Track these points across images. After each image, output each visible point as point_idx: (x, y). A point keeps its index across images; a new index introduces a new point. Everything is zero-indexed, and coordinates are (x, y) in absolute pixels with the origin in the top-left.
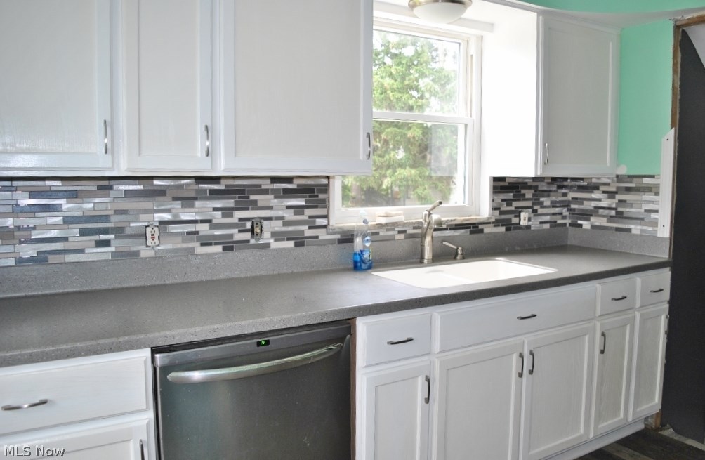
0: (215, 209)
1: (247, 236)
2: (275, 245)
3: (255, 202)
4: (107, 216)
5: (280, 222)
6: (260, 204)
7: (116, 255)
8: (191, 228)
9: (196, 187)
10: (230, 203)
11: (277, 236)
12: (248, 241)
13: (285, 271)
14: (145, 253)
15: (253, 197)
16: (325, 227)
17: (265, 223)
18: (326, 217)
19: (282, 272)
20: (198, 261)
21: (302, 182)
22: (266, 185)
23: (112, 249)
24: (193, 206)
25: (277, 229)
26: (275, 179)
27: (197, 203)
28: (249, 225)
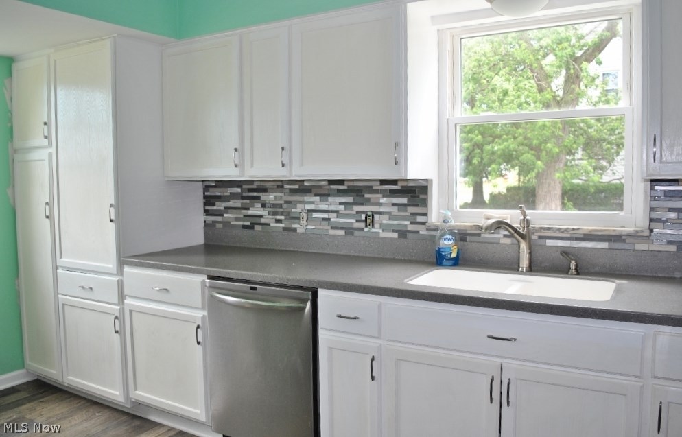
0: (341, 204)
1: (362, 225)
2: (383, 234)
3: (369, 199)
4: (281, 204)
5: (387, 217)
6: (372, 201)
7: (284, 229)
8: (325, 216)
9: (328, 187)
10: (350, 199)
11: (385, 227)
12: (363, 229)
13: (388, 257)
14: (300, 230)
15: (367, 196)
16: (424, 223)
17: (377, 217)
18: (426, 214)
19: (385, 257)
20: (328, 240)
21: (404, 184)
22: (377, 186)
23: (283, 225)
24: (327, 201)
25: (384, 222)
26: (383, 182)
27: (330, 199)
28: (363, 217)
